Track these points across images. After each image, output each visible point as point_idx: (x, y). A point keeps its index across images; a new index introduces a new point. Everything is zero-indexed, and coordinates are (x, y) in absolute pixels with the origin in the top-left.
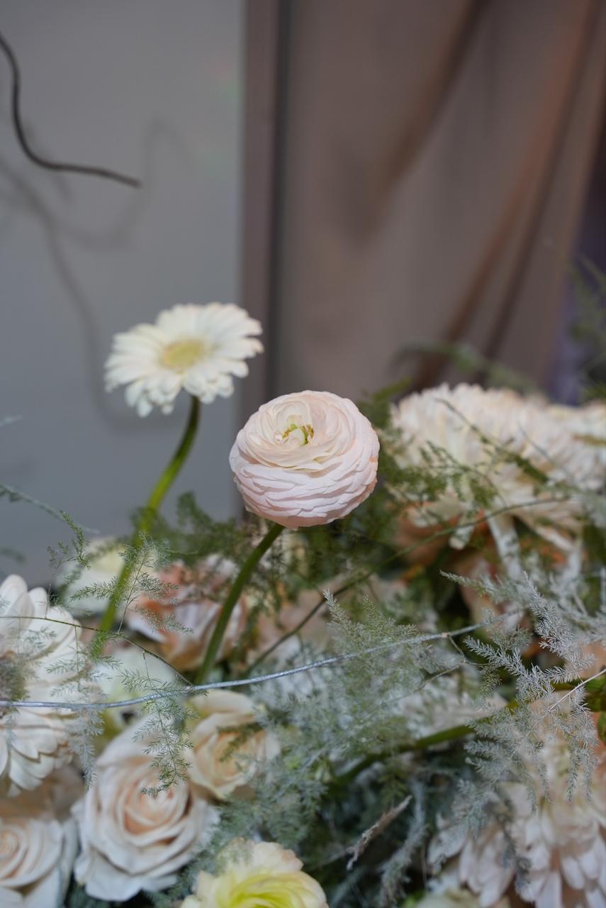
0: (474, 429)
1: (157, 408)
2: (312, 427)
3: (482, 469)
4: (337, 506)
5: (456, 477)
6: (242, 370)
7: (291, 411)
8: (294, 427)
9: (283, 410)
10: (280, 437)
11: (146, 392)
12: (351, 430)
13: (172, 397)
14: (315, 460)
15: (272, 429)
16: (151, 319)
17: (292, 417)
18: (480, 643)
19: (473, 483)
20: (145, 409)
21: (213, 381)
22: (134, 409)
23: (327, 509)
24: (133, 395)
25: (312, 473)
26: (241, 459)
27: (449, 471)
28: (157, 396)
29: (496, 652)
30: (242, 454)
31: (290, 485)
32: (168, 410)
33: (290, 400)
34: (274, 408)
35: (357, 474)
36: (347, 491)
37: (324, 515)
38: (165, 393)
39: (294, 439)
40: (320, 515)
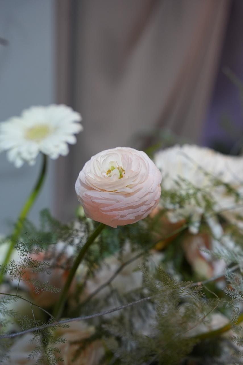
0: (200, 168)
1: (26, 162)
2: (122, 168)
3: (208, 190)
4: (140, 213)
5: (195, 194)
6: (72, 140)
7: (110, 159)
8: (113, 168)
9: (107, 158)
10: (105, 174)
11: (19, 154)
12: (147, 167)
13: (34, 155)
14: (126, 186)
15: (100, 170)
16: (18, 114)
17: (112, 162)
18: (231, 290)
19: (204, 197)
20: (19, 163)
21: (57, 146)
22: (12, 164)
23: (135, 215)
24: (12, 156)
25: (126, 194)
26: (82, 188)
27: (191, 191)
28: (26, 156)
29: (240, 294)
30: (83, 184)
31: (113, 202)
32: (32, 163)
33: (109, 153)
34: (101, 157)
35: (151, 193)
36: (146, 204)
37: (134, 218)
38: (30, 153)
39: (115, 174)
40: (131, 218)
